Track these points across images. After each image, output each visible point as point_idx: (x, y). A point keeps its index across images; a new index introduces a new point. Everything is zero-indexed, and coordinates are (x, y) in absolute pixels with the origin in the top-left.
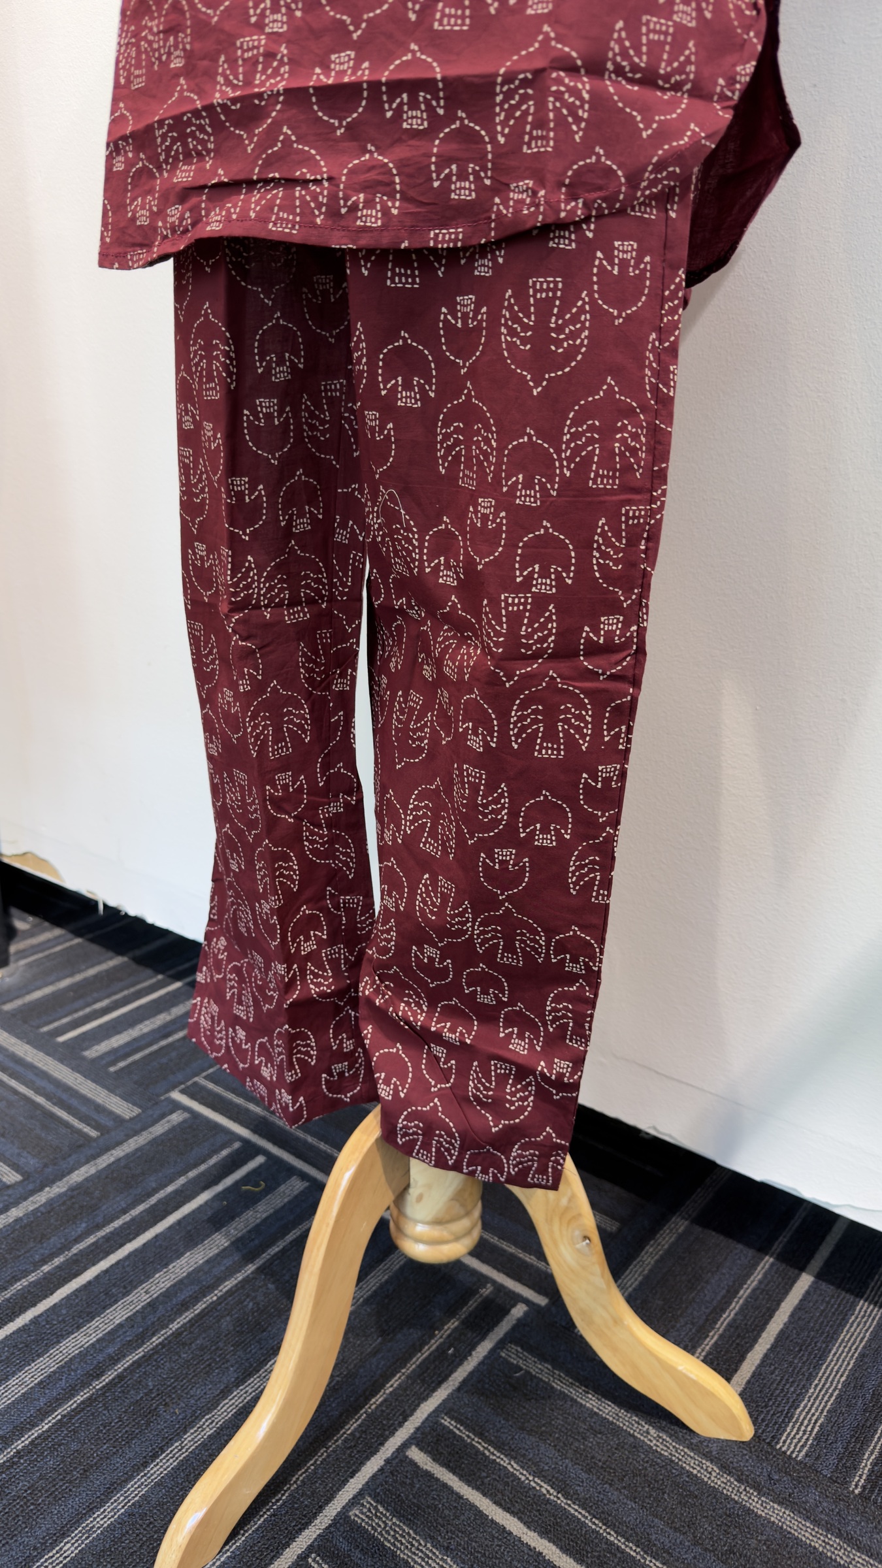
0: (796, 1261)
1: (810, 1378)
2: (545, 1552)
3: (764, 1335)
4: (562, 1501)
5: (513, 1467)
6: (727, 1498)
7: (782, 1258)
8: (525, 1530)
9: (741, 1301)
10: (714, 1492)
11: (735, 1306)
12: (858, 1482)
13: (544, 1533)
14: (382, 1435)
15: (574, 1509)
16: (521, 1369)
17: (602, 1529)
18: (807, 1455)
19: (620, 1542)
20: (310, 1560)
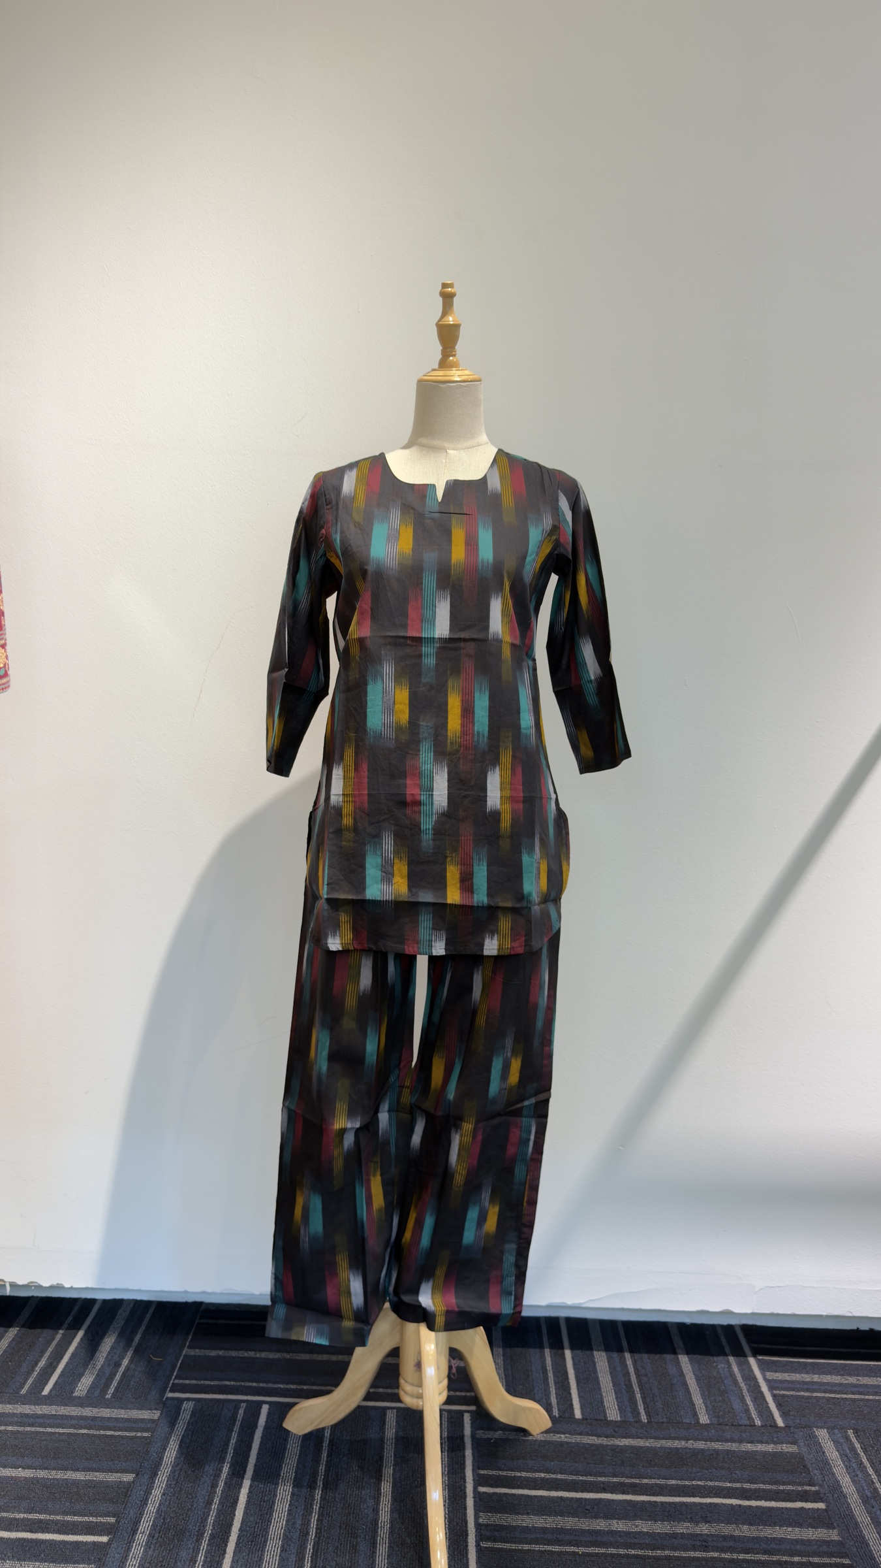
0: (557, 1346)
1: (600, 1389)
2: (563, 1495)
3: (570, 1381)
4: (553, 1476)
5: (524, 1474)
6: (608, 1445)
7: (552, 1347)
8: (549, 1492)
9: (551, 1372)
10: (601, 1446)
11: (551, 1375)
12: (644, 1418)
13: (557, 1489)
14: (461, 1490)
15: (559, 1476)
16: (491, 1439)
17: (574, 1477)
18: (621, 1417)
19: (584, 1478)
20: (482, 1545)
